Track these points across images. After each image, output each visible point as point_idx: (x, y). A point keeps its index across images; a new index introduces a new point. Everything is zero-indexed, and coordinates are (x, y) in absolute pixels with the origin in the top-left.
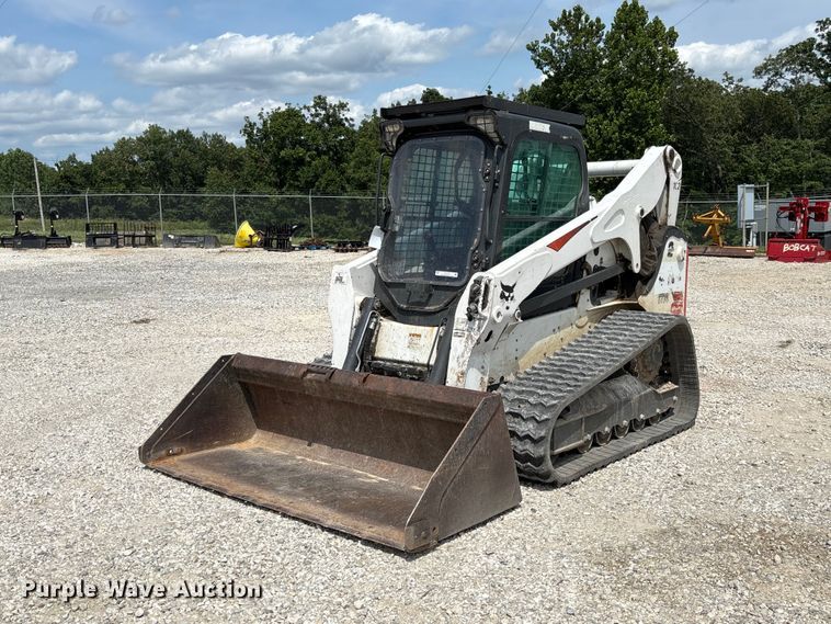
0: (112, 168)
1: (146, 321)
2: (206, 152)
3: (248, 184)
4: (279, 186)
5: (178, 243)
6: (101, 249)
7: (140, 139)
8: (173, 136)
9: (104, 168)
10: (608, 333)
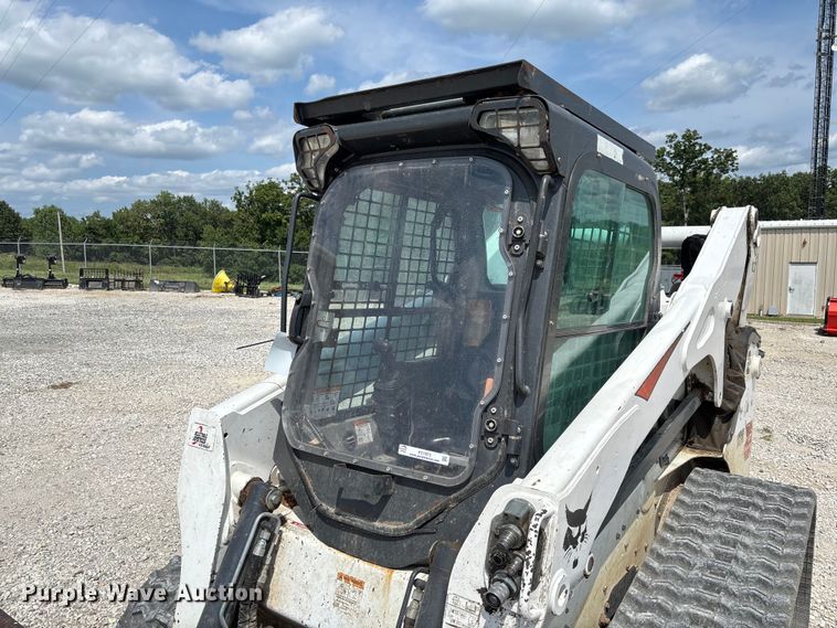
0: (129, 223)
2: (205, 214)
3: (237, 239)
4: (261, 241)
5: (162, 288)
6: (94, 291)
7: (153, 202)
8: (180, 200)
9: (122, 223)
10: (708, 537)
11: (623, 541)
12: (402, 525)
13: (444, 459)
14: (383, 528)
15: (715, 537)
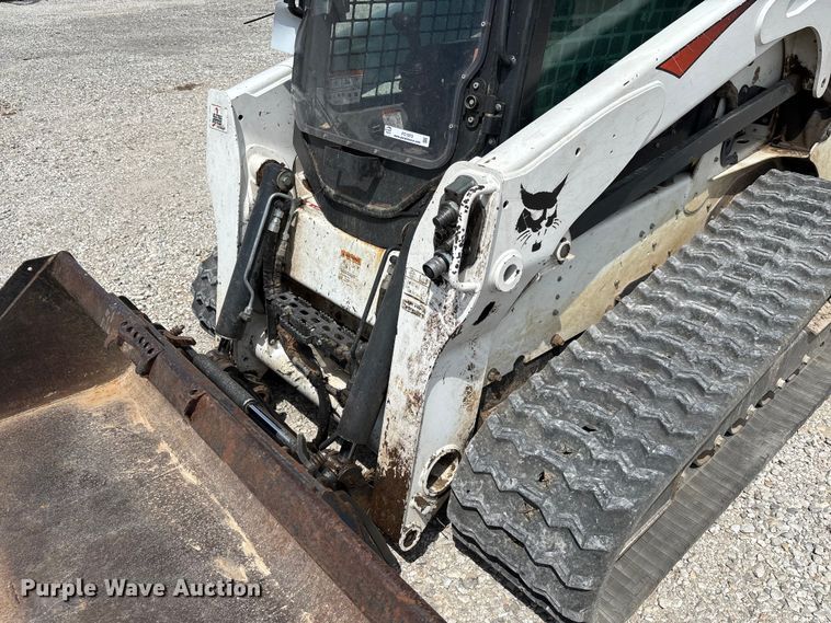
1: (189, 87)
10: (748, 239)
11: (650, 239)
12: (390, 208)
13: (425, 141)
14: (373, 210)
15: (757, 240)
